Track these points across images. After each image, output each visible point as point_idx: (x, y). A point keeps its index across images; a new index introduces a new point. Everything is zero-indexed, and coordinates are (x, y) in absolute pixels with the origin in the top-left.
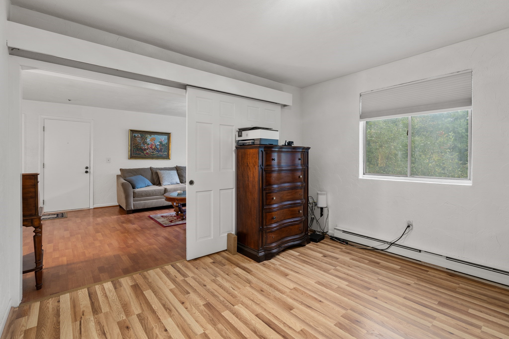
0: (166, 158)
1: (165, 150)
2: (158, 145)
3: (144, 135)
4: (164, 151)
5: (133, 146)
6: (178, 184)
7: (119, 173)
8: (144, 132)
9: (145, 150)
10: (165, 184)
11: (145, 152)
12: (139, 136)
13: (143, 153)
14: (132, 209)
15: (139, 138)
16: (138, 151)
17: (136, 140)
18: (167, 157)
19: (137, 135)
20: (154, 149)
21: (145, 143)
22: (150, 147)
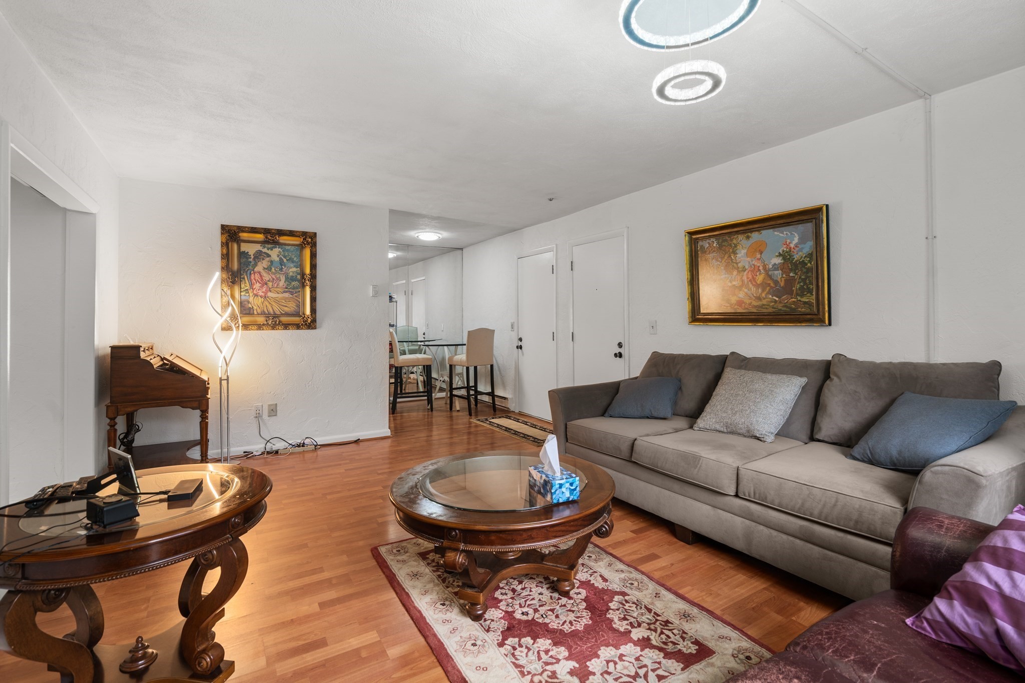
0: (809, 317)
2: (775, 267)
3: (726, 241)
4: (801, 288)
6: (755, 437)
11: (734, 300)
12: (715, 245)
13: (728, 301)
17: (706, 260)
18: (825, 317)
19: (708, 245)
20: (763, 286)
21: (733, 266)
22: (748, 278)
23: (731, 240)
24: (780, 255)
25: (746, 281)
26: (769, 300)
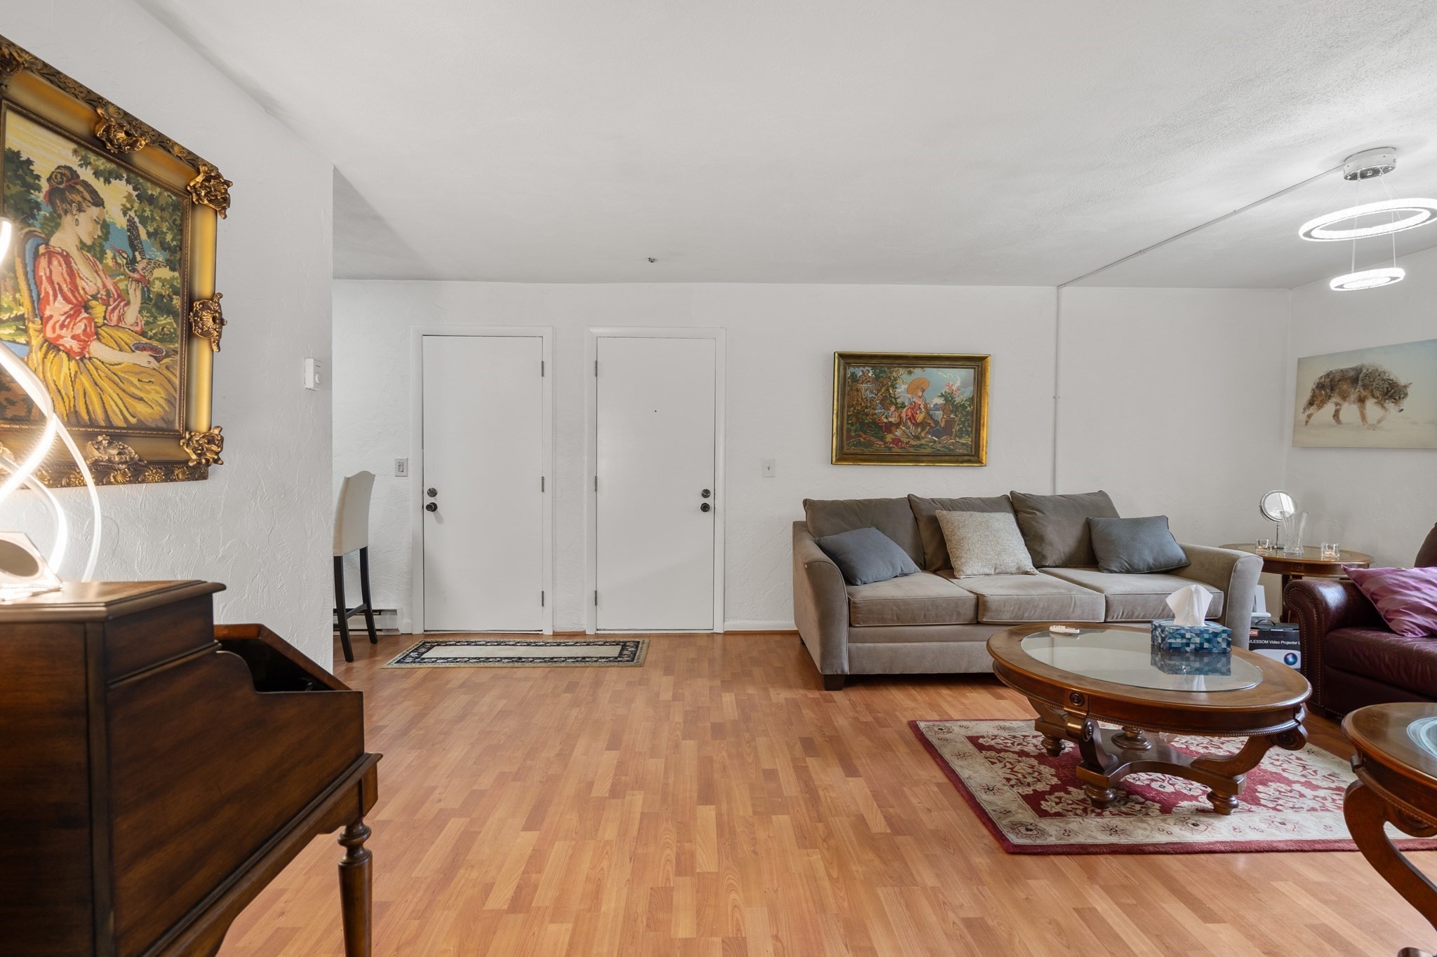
0: (966, 458)
1: (964, 426)
2: (937, 407)
3: (884, 372)
4: (961, 430)
5: (848, 416)
6: (1027, 573)
7: (801, 515)
8: (885, 361)
9: (889, 427)
10: (969, 572)
11: (889, 437)
12: (870, 375)
13: (882, 439)
14: (843, 671)
15: (869, 385)
16: (865, 433)
17: (857, 390)
18: (973, 456)
19: (861, 374)
20: (923, 425)
21: (891, 401)
22: (907, 416)
23: (891, 373)
24: (942, 395)
25: (904, 419)
26: (928, 440)
